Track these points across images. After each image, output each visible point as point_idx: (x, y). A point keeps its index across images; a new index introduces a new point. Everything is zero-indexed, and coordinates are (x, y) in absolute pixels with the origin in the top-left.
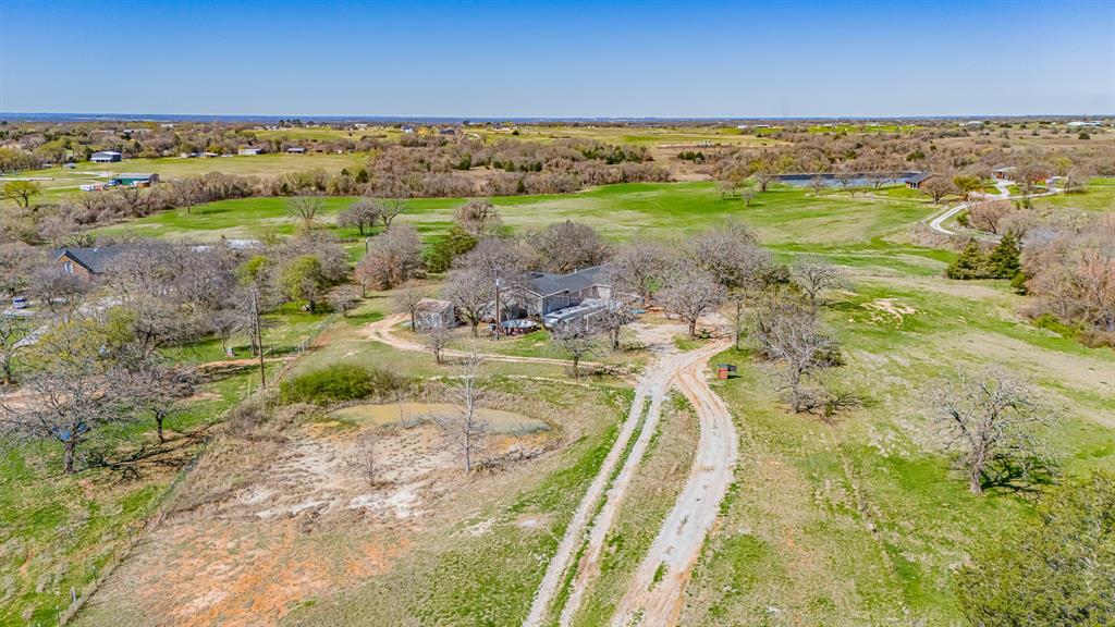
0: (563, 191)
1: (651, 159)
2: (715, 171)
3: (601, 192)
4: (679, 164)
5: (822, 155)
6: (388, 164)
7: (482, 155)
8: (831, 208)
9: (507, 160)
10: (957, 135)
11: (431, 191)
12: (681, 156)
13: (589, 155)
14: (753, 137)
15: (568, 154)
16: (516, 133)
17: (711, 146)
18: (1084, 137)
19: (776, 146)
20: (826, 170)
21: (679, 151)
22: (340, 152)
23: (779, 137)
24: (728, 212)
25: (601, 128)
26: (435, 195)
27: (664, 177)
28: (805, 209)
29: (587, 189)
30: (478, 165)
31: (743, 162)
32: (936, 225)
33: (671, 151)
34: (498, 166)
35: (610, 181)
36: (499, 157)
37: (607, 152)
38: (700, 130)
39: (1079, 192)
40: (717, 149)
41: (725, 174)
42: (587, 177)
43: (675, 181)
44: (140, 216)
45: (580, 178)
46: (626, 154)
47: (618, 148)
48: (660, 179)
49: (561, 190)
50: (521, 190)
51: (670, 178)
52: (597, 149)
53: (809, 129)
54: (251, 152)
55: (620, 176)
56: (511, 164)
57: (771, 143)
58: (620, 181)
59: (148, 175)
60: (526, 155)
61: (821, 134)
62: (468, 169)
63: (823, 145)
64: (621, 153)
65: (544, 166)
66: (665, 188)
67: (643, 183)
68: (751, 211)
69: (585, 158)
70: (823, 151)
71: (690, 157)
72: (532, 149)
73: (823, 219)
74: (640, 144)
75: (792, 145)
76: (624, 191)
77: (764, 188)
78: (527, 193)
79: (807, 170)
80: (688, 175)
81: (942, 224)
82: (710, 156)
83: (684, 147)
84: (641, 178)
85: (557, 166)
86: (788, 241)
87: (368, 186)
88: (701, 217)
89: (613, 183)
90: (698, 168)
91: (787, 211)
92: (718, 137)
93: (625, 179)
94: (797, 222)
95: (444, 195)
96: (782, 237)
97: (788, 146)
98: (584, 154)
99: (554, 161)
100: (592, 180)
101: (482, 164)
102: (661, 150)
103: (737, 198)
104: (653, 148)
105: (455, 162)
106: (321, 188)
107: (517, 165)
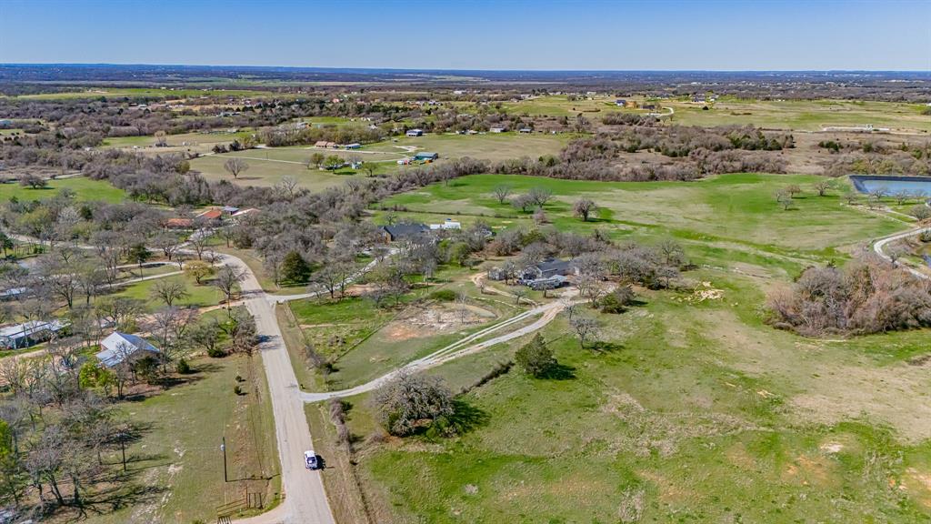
1: (792, 147)
6: (574, 150)
11: (591, 175)
12: (822, 145)
15: (717, 142)
21: (822, 141)
26: (592, 179)
34: (658, 150)
46: (768, 143)
47: (764, 137)
59: (432, 154)
60: (683, 142)
62: (634, 152)
64: (765, 142)
65: (690, 152)
69: (731, 145)
71: (829, 145)
72: (693, 135)
87: (551, 170)
95: (598, 178)
98: (732, 142)
101: (648, 147)
104: (798, 136)
105: (627, 145)
106: (525, 170)
107: (671, 151)
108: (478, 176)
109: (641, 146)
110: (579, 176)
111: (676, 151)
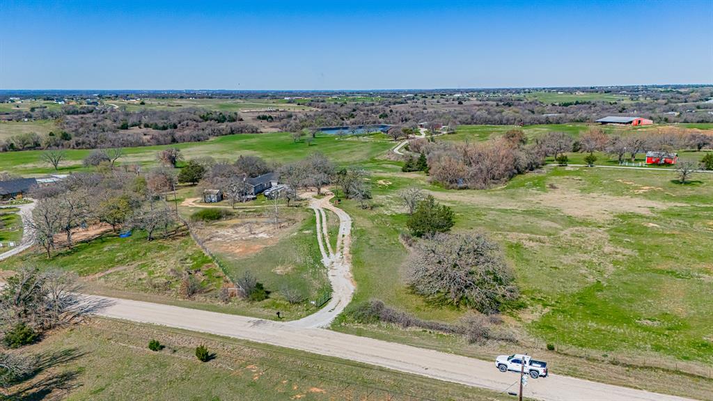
0: (199, 141)
1: (241, 120)
2: (283, 127)
3: (221, 140)
4: (260, 122)
5: (337, 116)
7: (132, 120)
8: (349, 145)
9: (151, 122)
10: (402, 103)
12: (259, 118)
13: (205, 119)
14: (296, 105)
15: (191, 118)
16: (142, 104)
17: (274, 111)
18: (460, 103)
19: (311, 111)
20: (341, 125)
21: (257, 115)
22: (26, 120)
23: (310, 105)
24: (300, 149)
27: (255, 131)
28: (338, 146)
29: (212, 139)
30: (133, 126)
31: (298, 121)
32: (396, 151)
33: (251, 114)
34: (147, 126)
35: (224, 133)
36: (145, 120)
37: (215, 116)
39: (453, 133)
40: (278, 113)
42: (210, 131)
43: (261, 132)
45: (206, 132)
46: (226, 117)
48: (253, 132)
49: (198, 139)
50: (174, 140)
51: (259, 131)
52: (208, 114)
53: (326, 99)
55: (229, 131)
56: (156, 125)
57: (307, 109)
58: (230, 134)
60: (163, 119)
61: (333, 103)
63: (336, 110)
64: (224, 117)
65: (179, 125)
66: (258, 137)
67: (243, 134)
68: (312, 148)
69: (201, 120)
70: (337, 114)
71: (264, 118)
72: (166, 115)
73: (347, 151)
74: (234, 110)
75: (320, 110)
76: (235, 139)
77: (314, 136)
78: (177, 142)
79: (331, 125)
80: (267, 129)
81: (399, 150)
82: (276, 117)
83: (259, 112)
84: (242, 132)
85: (187, 125)
89: (226, 135)
90: (272, 124)
91: (329, 147)
92: (275, 104)
93: (232, 132)
97: (317, 111)
98: (201, 117)
99: (185, 122)
100: (213, 133)
101: (136, 125)
102: (247, 113)
103: (303, 141)
104: (240, 112)
107: (161, 126)
109: (129, 124)
111: (165, 125)
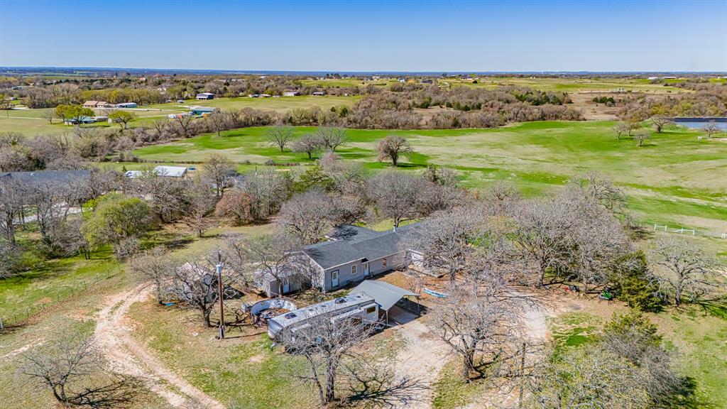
0: (489, 126)
1: (570, 102)
2: (621, 113)
4: (594, 106)
5: (719, 102)
6: (368, 104)
7: (439, 98)
11: (388, 124)
12: (596, 100)
13: (521, 99)
14: (661, 86)
15: (504, 97)
16: (475, 82)
17: (623, 93)
19: (680, 93)
20: (721, 114)
21: (595, 96)
22: (346, 95)
23: (683, 86)
24: (621, 151)
25: (540, 79)
26: (390, 128)
27: (576, 117)
28: (696, 152)
29: (510, 125)
30: (435, 105)
31: (646, 106)
33: (588, 96)
34: (449, 106)
35: (530, 118)
36: (453, 99)
37: (535, 96)
38: (618, 81)
40: (629, 95)
41: (629, 115)
42: (512, 115)
43: (585, 120)
44: (188, 137)
45: (506, 116)
46: (550, 98)
47: (544, 93)
48: (573, 118)
49: (488, 125)
50: (456, 124)
51: (581, 117)
52: (527, 93)
53: (710, 80)
54: (291, 94)
55: (539, 115)
56: (460, 104)
57: (675, 92)
58: (539, 119)
60: (473, 98)
61: (721, 84)
62: (427, 108)
63: (721, 93)
64: (547, 97)
65: (483, 106)
66: (574, 126)
67: (558, 121)
68: (643, 151)
69: (517, 100)
70: (721, 98)
71: (603, 101)
73: (712, 163)
74: (564, 90)
75: (693, 92)
76: (538, 127)
77: (659, 129)
78: (460, 127)
79: (703, 114)
80: (598, 117)
82: (620, 100)
83: (600, 93)
84: (556, 117)
85: (492, 106)
86: (674, 184)
87: (345, 120)
88: (593, 154)
89: (533, 120)
90: (609, 109)
91: (678, 152)
92: (631, 85)
93: (543, 117)
94: (685, 164)
95: (397, 127)
96: (666, 179)
97: (689, 93)
98: (517, 97)
99: (490, 102)
100: (515, 118)
101: (438, 104)
102: (580, 96)
103: (631, 138)
104: (574, 94)
105: (419, 102)
106: (315, 121)
107: (463, 105)
108: (262, 127)
109: (432, 103)
110: (376, 125)
111: (469, 106)
